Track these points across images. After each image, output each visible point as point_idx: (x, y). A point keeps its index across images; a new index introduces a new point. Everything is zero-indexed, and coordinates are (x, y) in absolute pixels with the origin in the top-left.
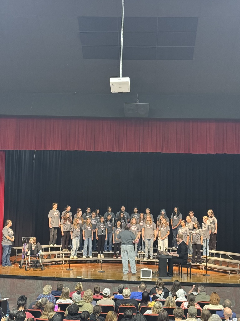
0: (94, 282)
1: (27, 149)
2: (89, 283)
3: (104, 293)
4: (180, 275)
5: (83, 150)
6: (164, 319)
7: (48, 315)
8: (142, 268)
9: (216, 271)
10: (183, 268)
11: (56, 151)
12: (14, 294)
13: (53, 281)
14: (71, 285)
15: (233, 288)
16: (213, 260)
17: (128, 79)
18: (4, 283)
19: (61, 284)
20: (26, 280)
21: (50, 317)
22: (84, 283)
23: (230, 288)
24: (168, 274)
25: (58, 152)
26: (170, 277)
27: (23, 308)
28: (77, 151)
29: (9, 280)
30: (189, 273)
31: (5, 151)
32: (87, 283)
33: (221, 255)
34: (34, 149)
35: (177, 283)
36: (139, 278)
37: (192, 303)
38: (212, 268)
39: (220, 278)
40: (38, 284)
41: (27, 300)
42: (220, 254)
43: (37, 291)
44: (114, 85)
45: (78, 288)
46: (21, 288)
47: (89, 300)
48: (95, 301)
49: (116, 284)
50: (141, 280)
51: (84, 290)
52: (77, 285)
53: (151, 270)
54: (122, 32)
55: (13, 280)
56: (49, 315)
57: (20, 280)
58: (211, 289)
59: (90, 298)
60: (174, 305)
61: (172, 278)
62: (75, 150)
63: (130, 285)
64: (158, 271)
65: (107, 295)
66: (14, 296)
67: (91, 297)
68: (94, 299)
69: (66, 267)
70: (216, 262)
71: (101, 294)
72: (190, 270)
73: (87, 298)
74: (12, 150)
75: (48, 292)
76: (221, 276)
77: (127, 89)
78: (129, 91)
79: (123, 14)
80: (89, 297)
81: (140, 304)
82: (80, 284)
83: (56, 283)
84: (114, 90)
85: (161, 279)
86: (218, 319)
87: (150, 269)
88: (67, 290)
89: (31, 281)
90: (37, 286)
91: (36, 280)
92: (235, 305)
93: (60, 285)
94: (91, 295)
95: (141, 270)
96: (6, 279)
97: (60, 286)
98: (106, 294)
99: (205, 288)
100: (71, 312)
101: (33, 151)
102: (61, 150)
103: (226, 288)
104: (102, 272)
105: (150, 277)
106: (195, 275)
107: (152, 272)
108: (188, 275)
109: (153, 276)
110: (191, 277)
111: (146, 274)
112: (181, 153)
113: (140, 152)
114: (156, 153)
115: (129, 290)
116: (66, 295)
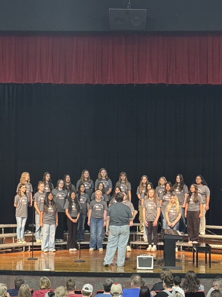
0: (69, 276)
2: (61, 278)
4: (195, 263)
5: (47, 82)
8: (139, 255)
10: (199, 254)
11: (8, 84)
13: (9, 276)
19: (20, 280)
22: (55, 278)
28: (40, 83)
30: (208, 260)
32: (58, 278)
35: (193, 275)
36: (135, 269)
45: (46, 284)
49: (101, 279)
50: (138, 271)
52: (42, 281)
62: (37, 82)
63: (122, 279)
64: (163, 258)
69: (28, 255)
72: (210, 256)
83: (13, 278)
94: (63, 295)
95: (138, 257)
97: (19, 282)
102: (15, 82)
104: (80, 261)
105: (151, 266)
106: (216, 263)
107: (154, 260)
108: (206, 263)
109: (155, 265)
110: (211, 267)
111: (145, 262)
112: (195, 83)
113: (134, 83)
114: (158, 84)
115: (119, 285)
116: (27, 294)
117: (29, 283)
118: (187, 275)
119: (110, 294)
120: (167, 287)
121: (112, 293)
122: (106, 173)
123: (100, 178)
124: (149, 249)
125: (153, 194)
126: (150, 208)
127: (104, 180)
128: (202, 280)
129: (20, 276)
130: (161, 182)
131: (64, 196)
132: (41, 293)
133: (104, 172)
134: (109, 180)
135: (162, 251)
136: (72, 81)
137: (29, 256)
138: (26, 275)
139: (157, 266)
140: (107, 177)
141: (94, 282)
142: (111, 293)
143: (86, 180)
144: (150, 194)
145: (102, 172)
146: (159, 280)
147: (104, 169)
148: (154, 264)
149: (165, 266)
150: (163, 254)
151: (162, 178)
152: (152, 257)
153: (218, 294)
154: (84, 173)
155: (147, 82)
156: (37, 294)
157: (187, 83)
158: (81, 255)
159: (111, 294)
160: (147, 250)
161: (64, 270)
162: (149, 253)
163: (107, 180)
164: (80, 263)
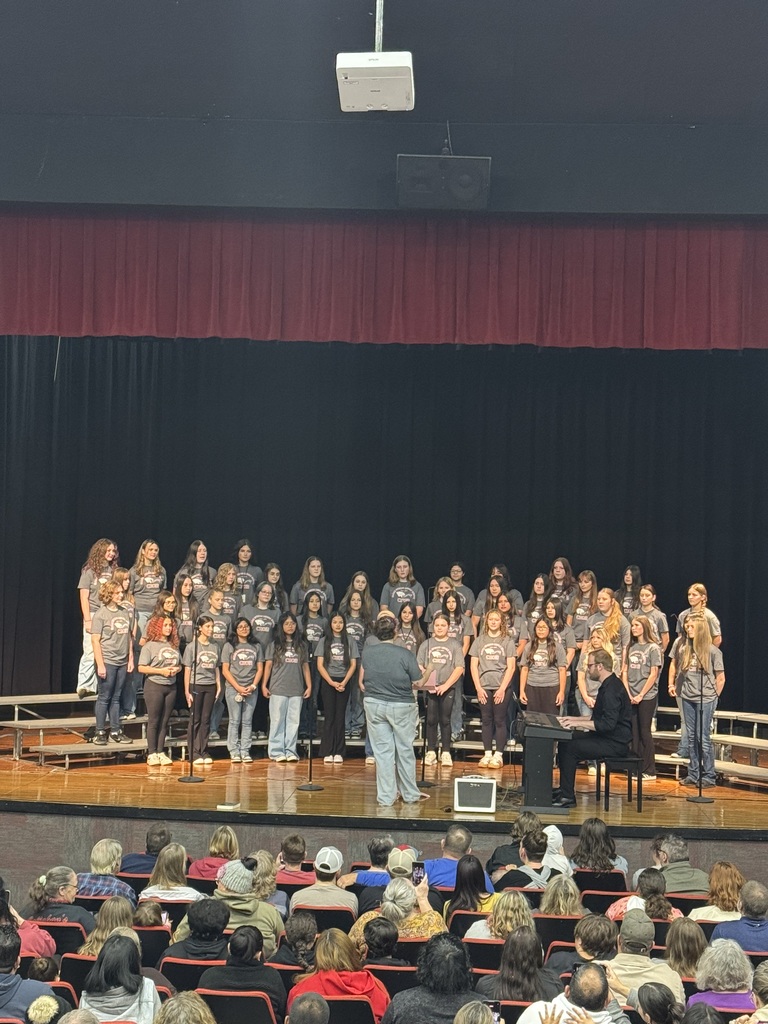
0: (283, 825)
1: (27, 333)
2: (263, 830)
3: (317, 865)
4: (603, 800)
5: (237, 335)
6: (521, 957)
8: (460, 777)
9: (737, 786)
10: (612, 776)
11: (137, 339)
13: (130, 822)
14: (197, 834)
16: (726, 746)
17: (404, 59)
19: (163, 833)
20: (31, 819)
22: (246, 828)
24: (556, 796)
25: (145, 346)
26: (565, 805)
28: (220, 339)
30: (635, 792)
32: (254, 828)
33: (755, 727)
34: (55, 333)
35: (598, 829)
36: (449, 811)
37: (658, 900)
38: (722, 774)
39: (749, 810)
40: (76, 832)
42: (753, 723)
43: (72, 858)
44: (352, 83)
45: (221, 845)
46: (10, 845)
47: (259, 889)
48: (283, 894)
49: (361, 833)
50: (457, 817)
52: (216, 837)
57: (7, 817)
58: (716, 850)
59: (264, 885)
60: (574, 908)
61: (571, 810)
62: (210, 335)
63: (416, 834)
64: (520, 784)
65: (332, 871)
67: (268, 879)
68: (280, 887)
69: (180, 769)
70: (736, 753)
71: (308, 868)
72: (640, 782)
75: (110, 863)
76: (754, 803)
77: (403, 98)
78: (410, 107)
80: (260, 881)
81: (447, 903)
82: (226, 832)
84: (352, 100)
85: (530, 813)
86: (736, 955)
88: (177, 850)
89: (49, 821)
90: (71, 839)
91: (66, 818)
93: (159, 834)
94: (266, 874)
95: (457, 780)
97: (158, 839)
98: (327, 867)
99: (686, 845)
101: (52, 339)
102: (154, 334)
104: (311, 789)
105: (489, 806)
106: (656, 799)
107: (499, 790)
108: (630, 799)
109: (502, 803)
110: (643, 808)
111: (473, 795)
112: (609, 345)
113: (456, 342)
114: (518, 346)
115: (411, 853)
116: (172, 870)
117: (183, 840)
119: (385, 871)
120: (530, 859)
121: (391, 869)
122: (408, 568)
123: (395, 579)
124: (484, 761)
125: (498, 623)
126: (491, 658)
127: (403, 585)
128: (620, 844)
129: (160, 823)
130: (440, 591)
131: (270, 623)
132: (210, 866)
133: (405, 567)
134: (418, 584)
135: (519, 768)
136: (300, 334)
137: (183, 773)
138: (175, 820)
139: (505, 804)
140: (412, 578)
141: (345, 841)
142: (388, 870)
143: (314, 581)
144: (490, 623)
145: (398, 565)
146: (508, 840)
147: (405, 559)
148: (497, 799)
149: (526, 804)
150: (520, 775)
151: (445, 580)
152: (494, 782)
153: (657, 878)
154: (309, 564)
155: (487, 341)
156: (201, 867)
158: (315, 774)
159: (389, 872)
160: (480, 764)
162: (486, 772)
163: (412, 584)
164: (310, 794)
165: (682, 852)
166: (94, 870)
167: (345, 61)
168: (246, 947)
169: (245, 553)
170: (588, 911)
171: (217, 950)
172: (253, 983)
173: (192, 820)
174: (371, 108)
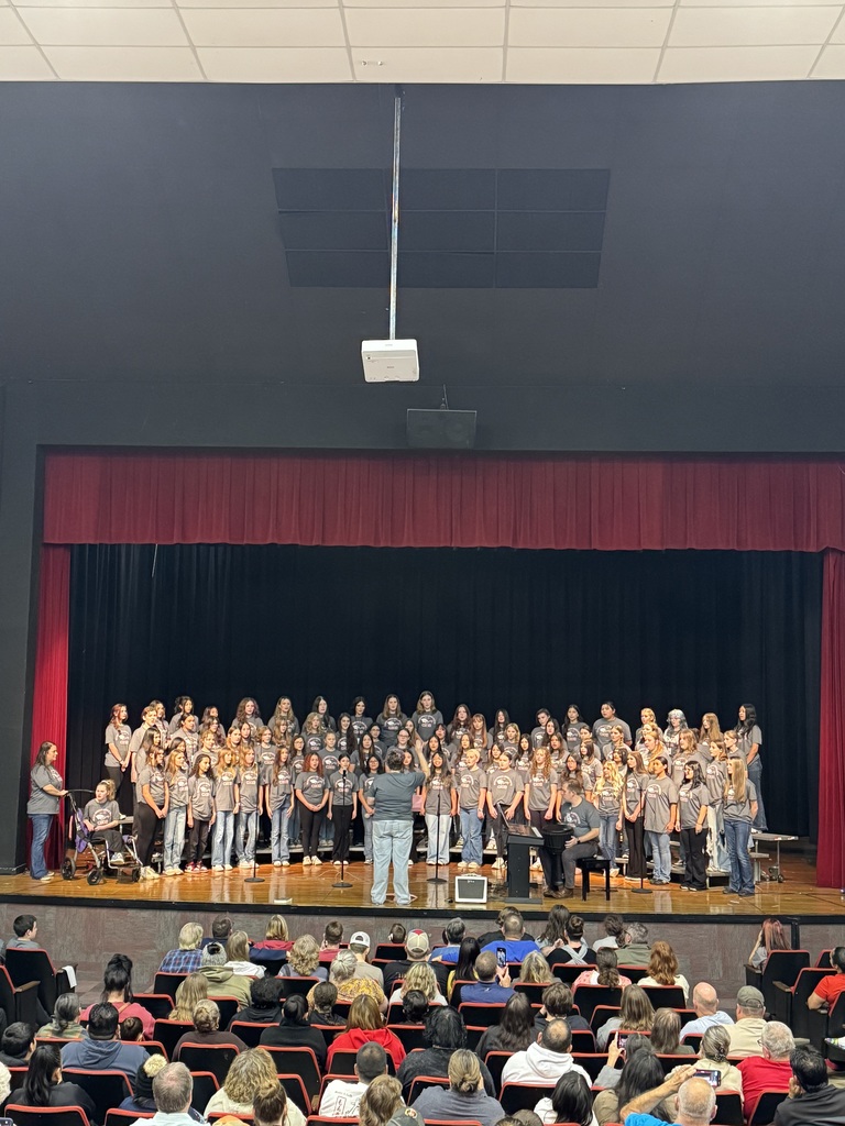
0: (325, 914)
1: (133, 541)
2: (310, 919)
7: (191, 1010)
11: (216, 545)
12: (98, 951)
13: (207, 914)
14: (258, 923)
15: (715, 926)
17: (411, 345)
18: (65, 921)
19: (224, 922)
20: (131, 912)
21: (199, 1016)
22: (296, 918)
23: (706, 926)
25: (220, 549)
27: (119, 995)
29: (83, 911)
31: (70, 547)
32: (303, 918)
34: (153, 542)
36: (452, 902)
40: (166, 922)
41: (133, 969)
43: (162, 943)
44: (373, 361)
45: (275, 930)
46: (115, 934)
47: (307, 964)
48: (324, 969)
50: (458, 907)
51: (294, 938)
52: (270, 924)
53: (485, 879)
54: (395, 213)
55: (93, 911)
56: (196, 1009)
57: (114, 911)
59: (311, 960)
63: (426, 921)
64: (505, 880)
66: (97, 958)
67: (314, 955)
68: (322, 964)
73: (303, 960)
74: (90, 545)
75: (193, 940)
77: (409, 371)
78: (416, 378)
79: (397, 161)
80: (308, 957)
82: (278, 919)
84: (373, 374)
87: (483, 875)
89: (146, 914)
90: (162, 928)
91: (158, 912)
92: (721, 974)
93: (221, 924)
94: (313, 952)
95: (457, 878)
96: (73, 910)
97: (221, 926)
100: (260, 995)
102: (228, 541)
103: (696, 926)
104: (343, 886)
105: (482, 897)
109: (491, 895)
111: (470, 889)
112: (567, 547)
114: (498, 548)
116: (240, 950)
118: (551, 915)
122: (431, 700)
123: (421, 709)
129: (223, 914)
132: (268, 947)
133: (429, 700)
136: (335, 540)
138: (240, 912)
139: (494, 896)
140: (434, 708)
143: (393, 713)
145: (424, 698)
148: (488, 892)
149: (511, 896)
153: (610, 955)
154: (389, 701)
157: (553, 547)
161: (317, 902)
163: (434, 713)
164: (342, 890)
165: (643, 937)
166: (182, 947)
167: (368, 346)
168: (296, 1011)
169: (360, 707)
170: (559, 980)
171: (273, 1015)
172: (301, 1040)
173: (255, 912)
174: (387, 380)
